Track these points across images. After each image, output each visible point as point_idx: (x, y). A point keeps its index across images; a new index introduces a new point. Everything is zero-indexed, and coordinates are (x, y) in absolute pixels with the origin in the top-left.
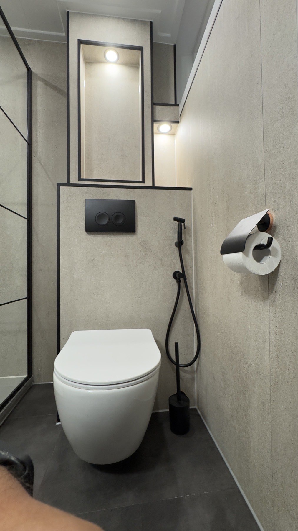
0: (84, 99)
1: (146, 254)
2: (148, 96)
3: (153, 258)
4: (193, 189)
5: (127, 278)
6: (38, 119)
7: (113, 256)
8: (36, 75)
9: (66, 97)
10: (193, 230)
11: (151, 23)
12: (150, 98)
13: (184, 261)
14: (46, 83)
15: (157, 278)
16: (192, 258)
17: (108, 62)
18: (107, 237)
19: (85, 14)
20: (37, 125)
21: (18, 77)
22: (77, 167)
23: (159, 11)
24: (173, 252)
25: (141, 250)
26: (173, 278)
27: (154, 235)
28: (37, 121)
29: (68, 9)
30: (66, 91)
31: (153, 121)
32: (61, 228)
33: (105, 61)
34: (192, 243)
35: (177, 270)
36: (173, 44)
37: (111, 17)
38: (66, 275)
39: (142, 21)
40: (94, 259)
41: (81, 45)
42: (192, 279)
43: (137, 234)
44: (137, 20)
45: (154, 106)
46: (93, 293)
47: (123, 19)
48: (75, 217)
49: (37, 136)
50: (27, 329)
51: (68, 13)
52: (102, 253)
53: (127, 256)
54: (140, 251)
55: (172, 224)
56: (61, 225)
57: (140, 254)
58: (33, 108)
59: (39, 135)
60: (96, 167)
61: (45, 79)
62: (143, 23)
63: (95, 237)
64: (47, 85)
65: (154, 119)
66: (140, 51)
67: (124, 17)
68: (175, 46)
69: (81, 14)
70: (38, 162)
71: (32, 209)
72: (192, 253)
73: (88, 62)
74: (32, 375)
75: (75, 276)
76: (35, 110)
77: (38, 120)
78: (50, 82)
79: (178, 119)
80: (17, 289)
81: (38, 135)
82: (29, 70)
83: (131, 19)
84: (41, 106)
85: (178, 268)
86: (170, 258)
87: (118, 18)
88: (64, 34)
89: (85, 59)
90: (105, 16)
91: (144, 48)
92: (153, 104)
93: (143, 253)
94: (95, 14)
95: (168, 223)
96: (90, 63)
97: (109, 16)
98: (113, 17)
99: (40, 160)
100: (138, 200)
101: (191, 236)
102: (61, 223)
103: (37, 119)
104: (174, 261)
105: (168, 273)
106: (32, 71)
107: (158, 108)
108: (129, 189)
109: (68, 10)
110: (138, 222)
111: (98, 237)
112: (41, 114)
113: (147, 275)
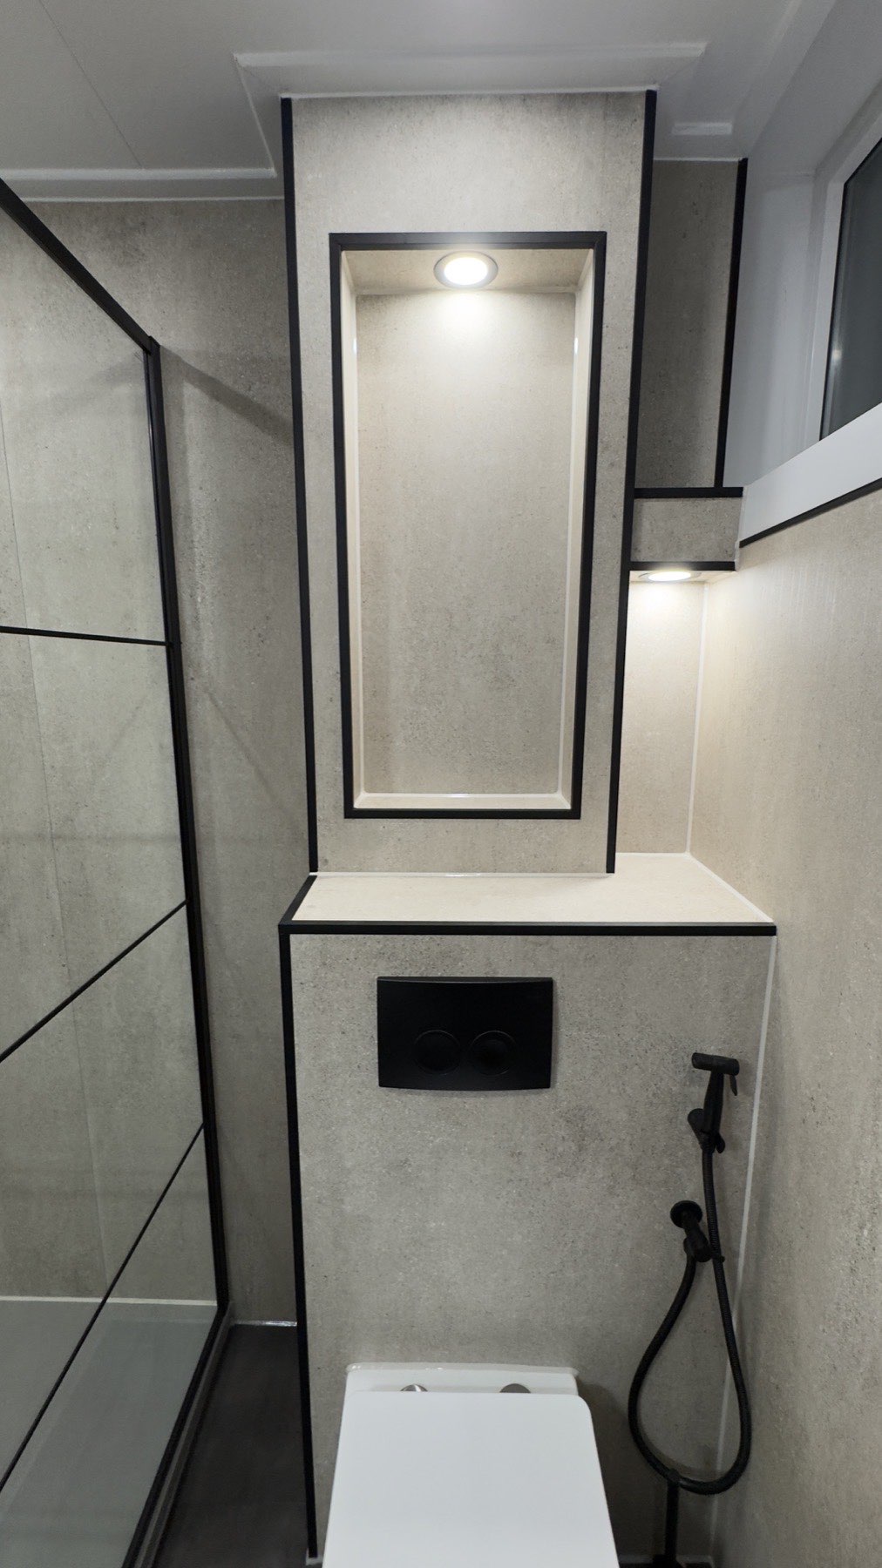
0: (357, 458)
1: (581, 1149)
2: (612, 465)
3: (607, 1159)
4: (779, 931)
5: (515, 1218)
6: (196, 539)
7: (470, 1153)
8: (178, 359)
9: (292, 441)
10: (760, 1074)
11: (651, 97)
12: (621, 473)
13: (715, 1170)
14: (215, 390)
15: (617, 1221)
16: (747, 1165)
17: (447, 288)
18: (452, 1096)
19: (355, 99)
20: (194, 563)
21: (114, 376)
22: (340, 769)
23: (697, 48)
24: (678, 1143)
25: (567, 1137)
26: (672, 1223)
27: (614, 1091)
28: (191, 548)
29: (287, 90)
30: (288, 415)
31: (629, 564)
32: (298, 1068)
33: (439, 286)
34: (752, 1115)
35: (686, 1199)
36: (736, 160)
37: (469, 96)
38: (319, 1202)
39: (607, 96)
40: (407, 1160)
41: (344, 254)
42: (739, 1226)
43: (554, 1087)
44: (586, 97)
45: (637, 502)
46: (405, 1257)
47: (525, 98)
48: (343, 1033)
49: (195, 602)
50: (207, 1189)
51: (286, 105)
52: (432, 1142)
53: (516, 1154)
54: (563, 1137)
55: (683, 1054)
56: (297, 1057)
57: (560, 1149)
58: (177, 499)
59: (203, 598)
60: (402, 726)
61: (210, 374)
62: (612, 102)
63: (409, 1096)
64: (218, 399)
65: (633, 559)
66: (591, 252)
67: (524, 92)
68: (743, 166)
69: (342, 101)
70: (206, 696)
71: (198, 855)
72: (748, 1148)
73: (370, 299)
74: (231, 1303)
75: (348, 1208)
76: (182, 505)
77: (196, 544)
78: (228, 381)
79: (732, 555)
80: (171, 1086)
81: (199, 600)
82: (150, 349)
83: (560, 95)
84: (201, 488)
85: (693, 1191)
86: (666, 1162)
87: (501, 99)
88: (272, 172)
89: (356, 287)
90: (445, 99)
91: (608, 239)
92: (634, 493)
93: (572, 1145)
94: (400, 94)
95: (671, 1049)
96: (378, 297)
97: (461, 96)
98: (480, 97)
99: (211, 690)
100: (564, 975)
101: (752, 1094)
102: (296, 1052)
103: (192, 541)
104: (679, 1170)
105: (655, 1206)
106: (160, 343)
107: (651, 510)
108: (531, 938)
109: (285, 95)
110: (560, 1049)
111: (420, 1094)
112: (203, 521)
113: (582, 1210)
